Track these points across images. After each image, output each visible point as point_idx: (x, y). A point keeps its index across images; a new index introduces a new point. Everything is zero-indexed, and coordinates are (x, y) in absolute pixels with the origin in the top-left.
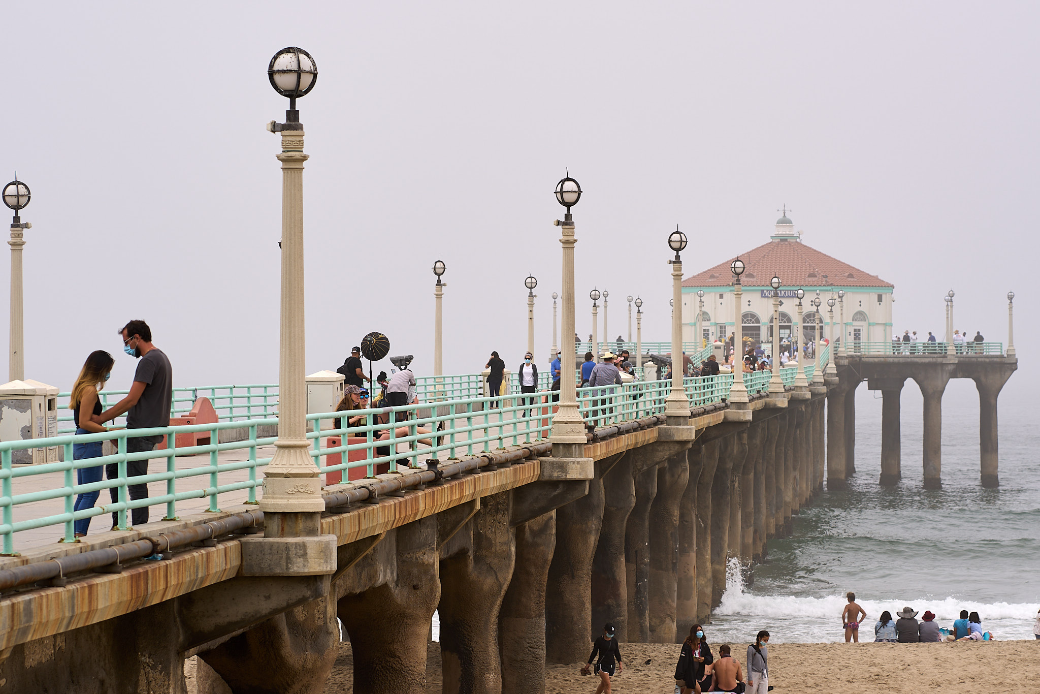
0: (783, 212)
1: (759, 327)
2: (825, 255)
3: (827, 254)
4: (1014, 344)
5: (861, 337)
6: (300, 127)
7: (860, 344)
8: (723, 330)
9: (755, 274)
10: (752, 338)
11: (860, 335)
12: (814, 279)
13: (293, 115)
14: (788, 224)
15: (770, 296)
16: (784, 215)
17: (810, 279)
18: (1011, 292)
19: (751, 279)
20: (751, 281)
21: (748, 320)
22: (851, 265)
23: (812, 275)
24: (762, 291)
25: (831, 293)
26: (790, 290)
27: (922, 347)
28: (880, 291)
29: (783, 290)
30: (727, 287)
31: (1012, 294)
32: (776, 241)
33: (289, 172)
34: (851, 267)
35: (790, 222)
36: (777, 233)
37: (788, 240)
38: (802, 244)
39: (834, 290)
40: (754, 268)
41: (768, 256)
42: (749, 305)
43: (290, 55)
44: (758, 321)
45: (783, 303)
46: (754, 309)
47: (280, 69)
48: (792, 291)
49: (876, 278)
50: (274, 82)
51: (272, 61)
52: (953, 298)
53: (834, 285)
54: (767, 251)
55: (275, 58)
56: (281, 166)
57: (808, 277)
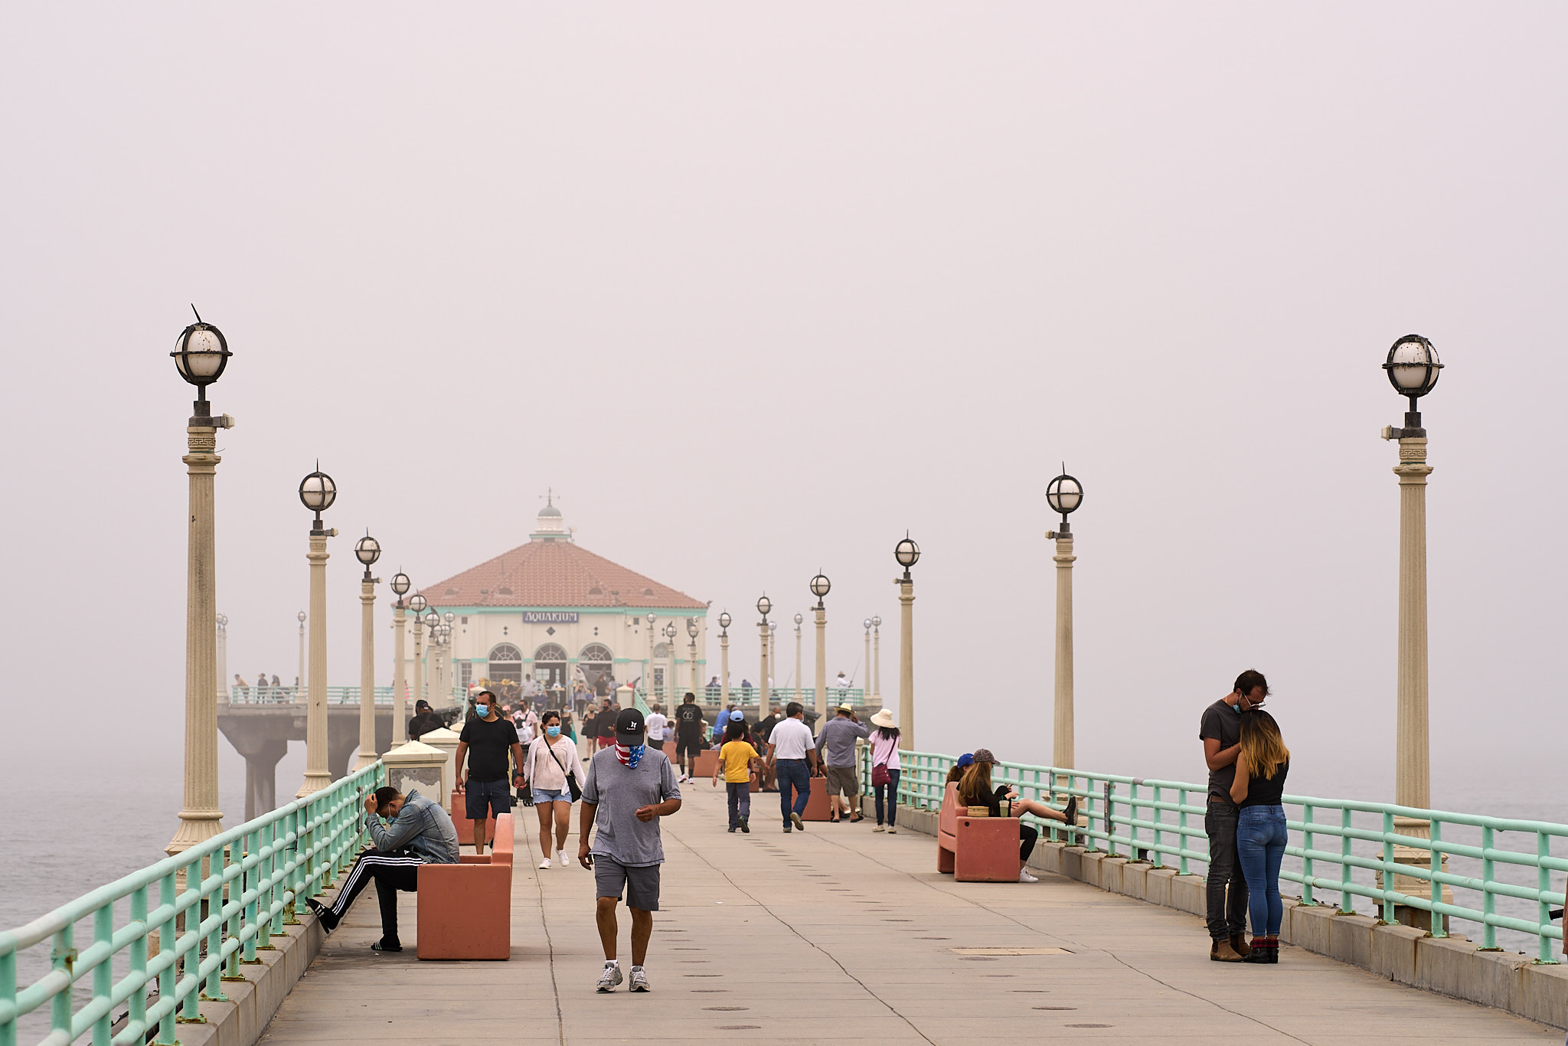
0: (547, 499)
1: (520, 665)
2: (609, 562)
3: (612, 561)
4: (881, 691)
5: (664, 680)
6: (1422, 434)
7: (661, 690)
8: (468, 669)
9: (512, 589)
10: (515, 681)
11: (662, 677)
12: (598, 597)
13: (1413, 418)
14: (555, 517)
15: (535, 620)
16: (550, 503)
17: (592, 597)
18: (877, 617)
19: (508, 596)
20: (508, 599)
21: (503, 656)
22: (647, 576)
23: (595, 591)
24: (525, 613)
25: (624, 617)
26: (565, 613)
27: (741, 695)
28: (689, 615)
29: (556, 612)
30: (474, 607)
31: (878, 619)
32: (538, 541)
33: (1413, 488)
34: (647, 579)
35: (558, 514)
36: (540, 529)
37: (556, 540)
38: (575, 546)
39: (628, 612)
40: (510, 579)
41: (528, 563)
42: (506, 633)
43: (1415, 345)
44: (518, 657)
45: (554, 631)
46: (513, 639)
47: (1400, 362)
48: (567, 615)
49: (681, 595)
50: (1394, 377)
51: (1390, 353)
52: (801, 625)
53: (628, 606)
54: (527, 555)
55: (1395, 348)
56: (1399, 481)
57: (590, 593)
